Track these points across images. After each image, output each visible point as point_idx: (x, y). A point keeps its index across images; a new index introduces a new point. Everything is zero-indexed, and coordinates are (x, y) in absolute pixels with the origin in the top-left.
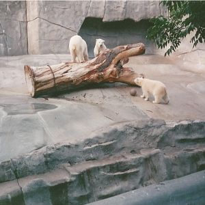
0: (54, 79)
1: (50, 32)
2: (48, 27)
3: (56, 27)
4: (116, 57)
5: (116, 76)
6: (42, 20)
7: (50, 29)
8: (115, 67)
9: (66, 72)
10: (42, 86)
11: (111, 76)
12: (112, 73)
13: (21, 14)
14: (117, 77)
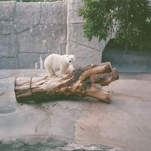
0: (31, 89)
1: (78, 51)
2: (76, 47)
3: (83, 47)
4: (83, 74)
5: (81, 90)
6: (71, 42)
7: (78, 49)
8: (81, 83)
9: (42, 84)
10: (21, 93)
11: (78, 90)
12: (78, 87)
13: (63, 38)
14: (84, 92)
